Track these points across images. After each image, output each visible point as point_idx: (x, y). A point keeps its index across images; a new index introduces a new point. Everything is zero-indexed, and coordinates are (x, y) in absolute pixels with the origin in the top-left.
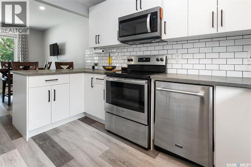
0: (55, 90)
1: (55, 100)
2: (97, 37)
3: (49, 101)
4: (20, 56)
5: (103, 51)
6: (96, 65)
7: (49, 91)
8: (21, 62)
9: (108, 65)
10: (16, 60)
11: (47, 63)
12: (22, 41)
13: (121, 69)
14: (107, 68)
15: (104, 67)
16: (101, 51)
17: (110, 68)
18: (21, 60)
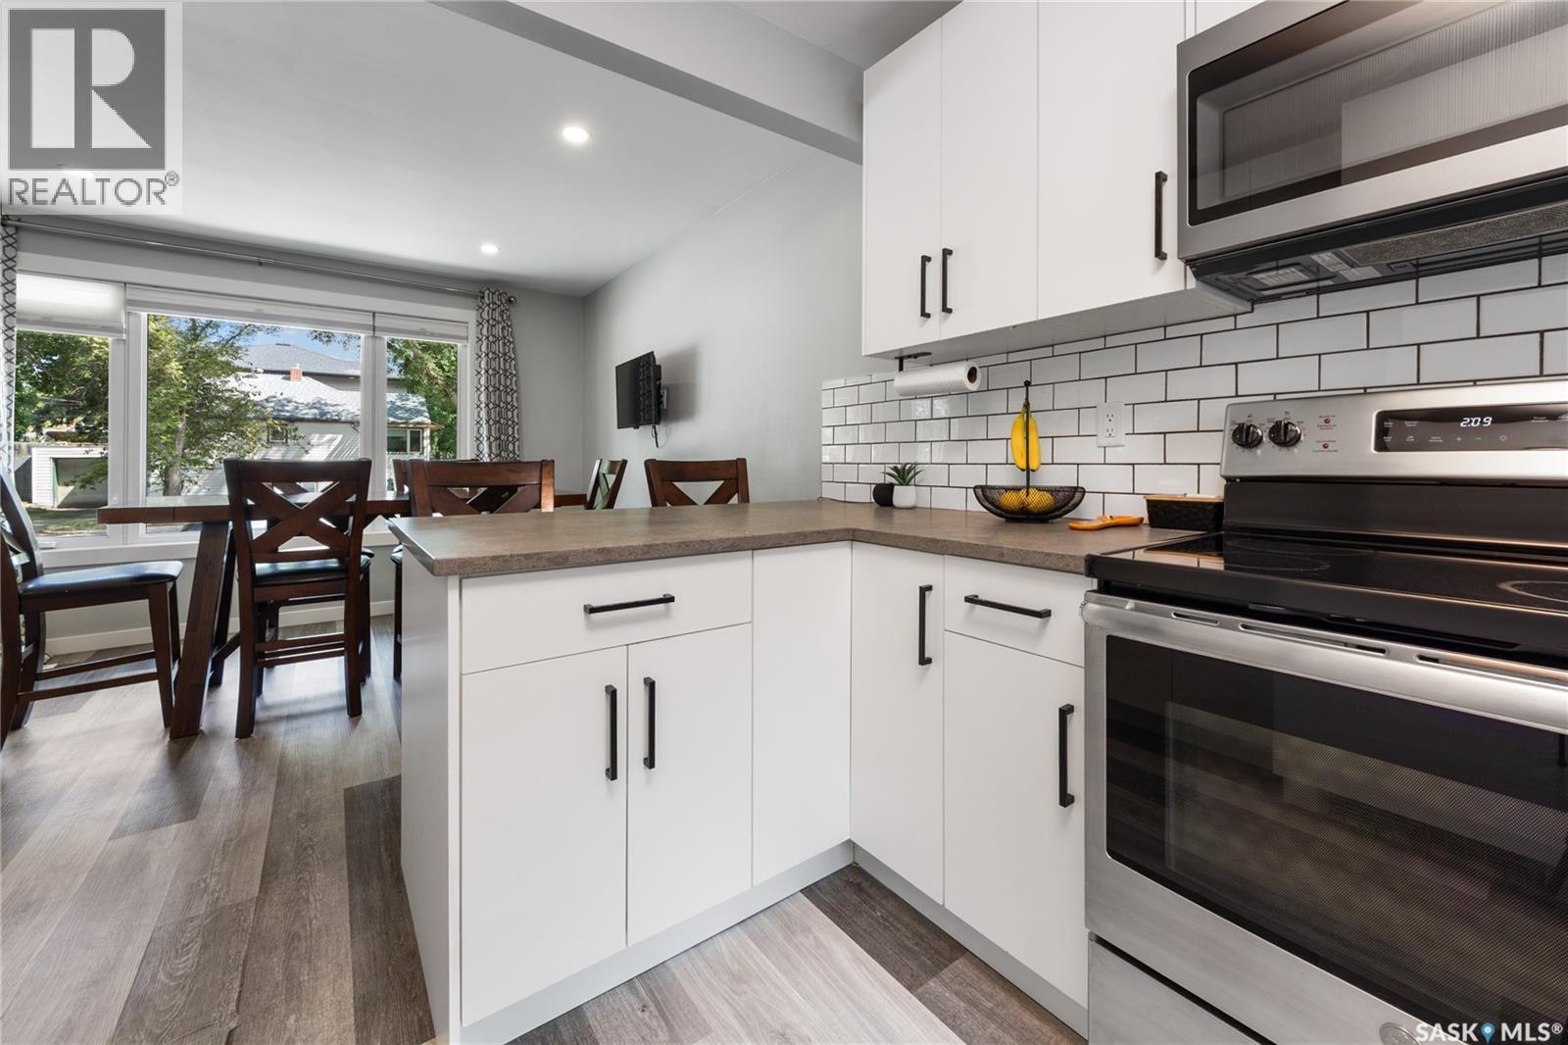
0: (651, 685)
1: (650, 762)
2: (934, 270)
3: (612, 773)
4: (484, 431)
5: (972, 375)
6: (904, 475)
7: (612, 693)
8: (486, 459)
9: (1017, 479)
10: (466, 451)
11: (605, 469)
12: (492, 356)
13: (1141, 511)
14: (1010, 500)
15: (985, 494)
16: (957, 374)
17: (1037, 500)
18: (486, 450)
